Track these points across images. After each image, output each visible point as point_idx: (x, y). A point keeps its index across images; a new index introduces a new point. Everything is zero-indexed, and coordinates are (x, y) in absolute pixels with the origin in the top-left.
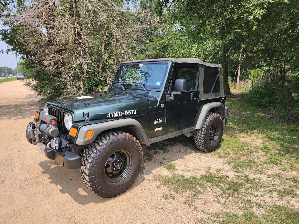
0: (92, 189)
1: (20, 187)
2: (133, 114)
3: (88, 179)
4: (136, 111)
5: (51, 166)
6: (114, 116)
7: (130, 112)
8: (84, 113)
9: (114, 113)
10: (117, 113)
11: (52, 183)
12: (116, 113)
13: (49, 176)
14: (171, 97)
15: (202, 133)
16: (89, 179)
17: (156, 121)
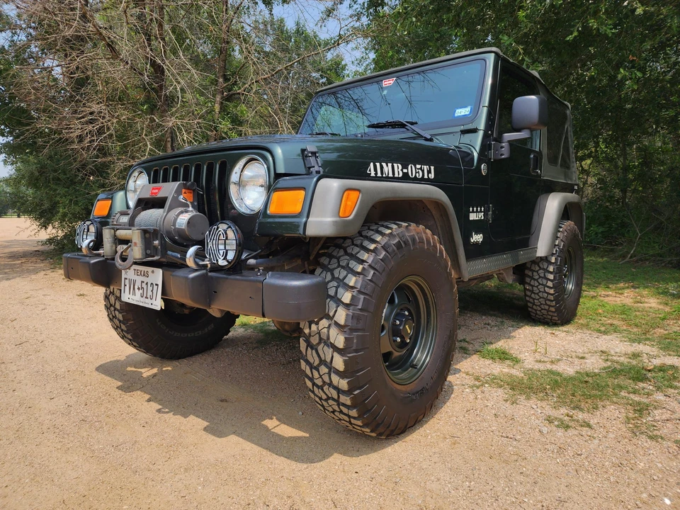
0: (352, 399)
1: (58, 431)
2: (426, 177)
3: (339, 362)
4: (432, 168)
5: (141, 373)
6: (384, 176)
7: (421, 169)
8: (303, 151)
9: (384, 164)
10: (390, 165)
11: (167, 412)
12: (387, 166)
13: (147, 397)
14: (502, 147)
15: (551, 268)
16: (345, 362)
17: (473, 212)
